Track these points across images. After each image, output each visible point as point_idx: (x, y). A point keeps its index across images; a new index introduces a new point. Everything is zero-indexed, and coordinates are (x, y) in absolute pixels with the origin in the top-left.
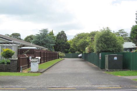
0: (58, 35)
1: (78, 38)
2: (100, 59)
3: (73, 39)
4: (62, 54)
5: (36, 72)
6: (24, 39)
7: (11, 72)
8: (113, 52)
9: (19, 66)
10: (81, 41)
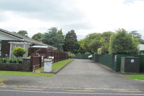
0: (67, 35)
1: (90, 38)
2: (116, 61)
3: (84, 39)
4: (72, 54)
5: (49, 73)
6: (31, 38)
7: (23, 71)
8: (129, 54)
9: (32, 65)
10: (93, 41)
